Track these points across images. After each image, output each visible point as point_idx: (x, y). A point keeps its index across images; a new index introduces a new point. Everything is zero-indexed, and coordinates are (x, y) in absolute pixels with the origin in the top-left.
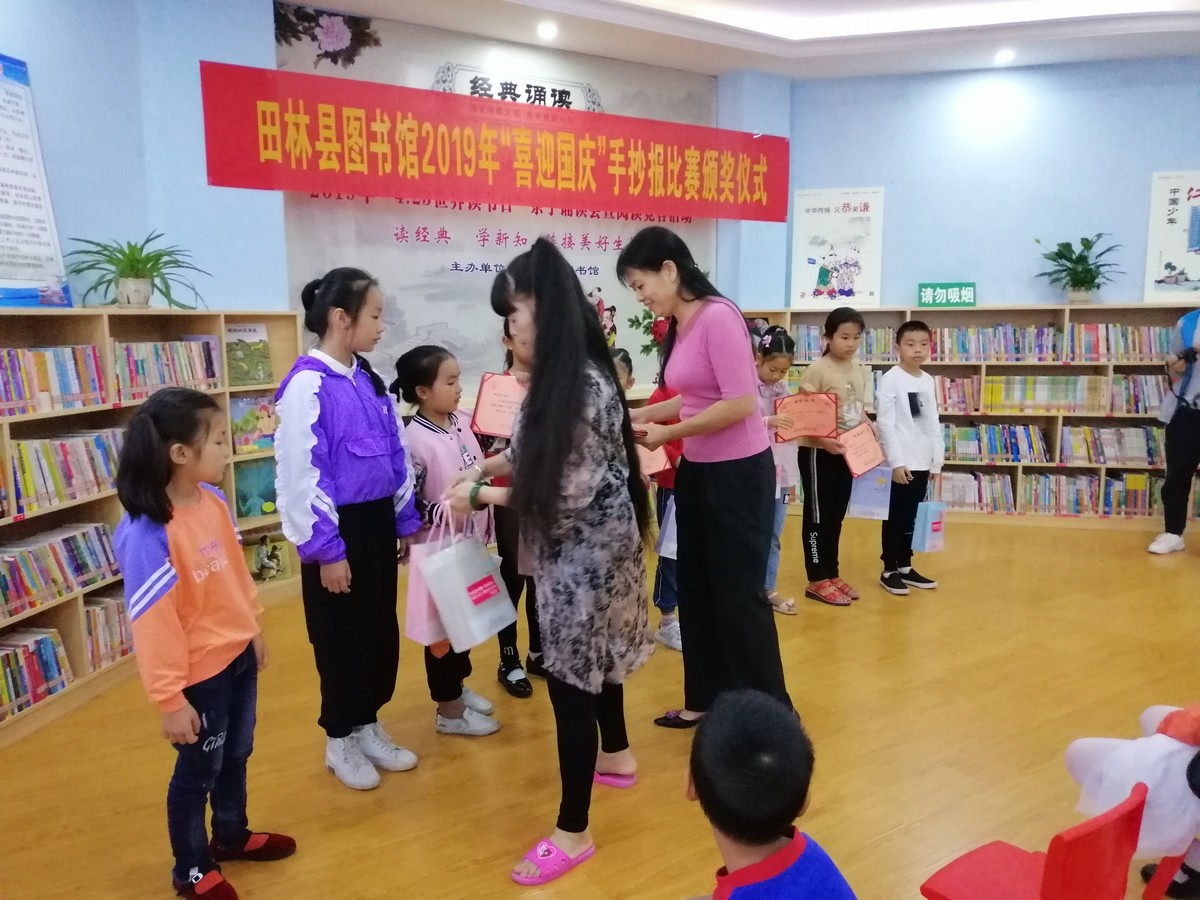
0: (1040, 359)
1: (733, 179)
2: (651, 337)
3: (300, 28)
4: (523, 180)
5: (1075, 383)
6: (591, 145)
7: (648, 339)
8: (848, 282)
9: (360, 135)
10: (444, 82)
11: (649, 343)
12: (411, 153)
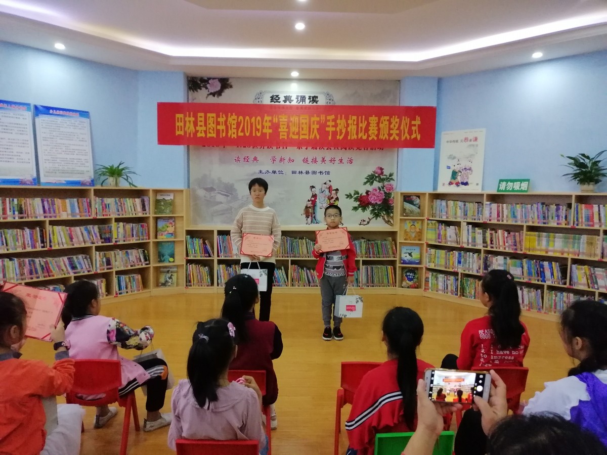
0: (558, 224)
1: (399, 128)
2: (358, 203)
3: (202, 85)
4: (283, 136)
5: (579, 239)
6: (318, 119)
7: (357, 204)
8: (466, 178)
9: (214, 123)
10: (259, 99)
11: (357, 206)
12: (234, 128)
